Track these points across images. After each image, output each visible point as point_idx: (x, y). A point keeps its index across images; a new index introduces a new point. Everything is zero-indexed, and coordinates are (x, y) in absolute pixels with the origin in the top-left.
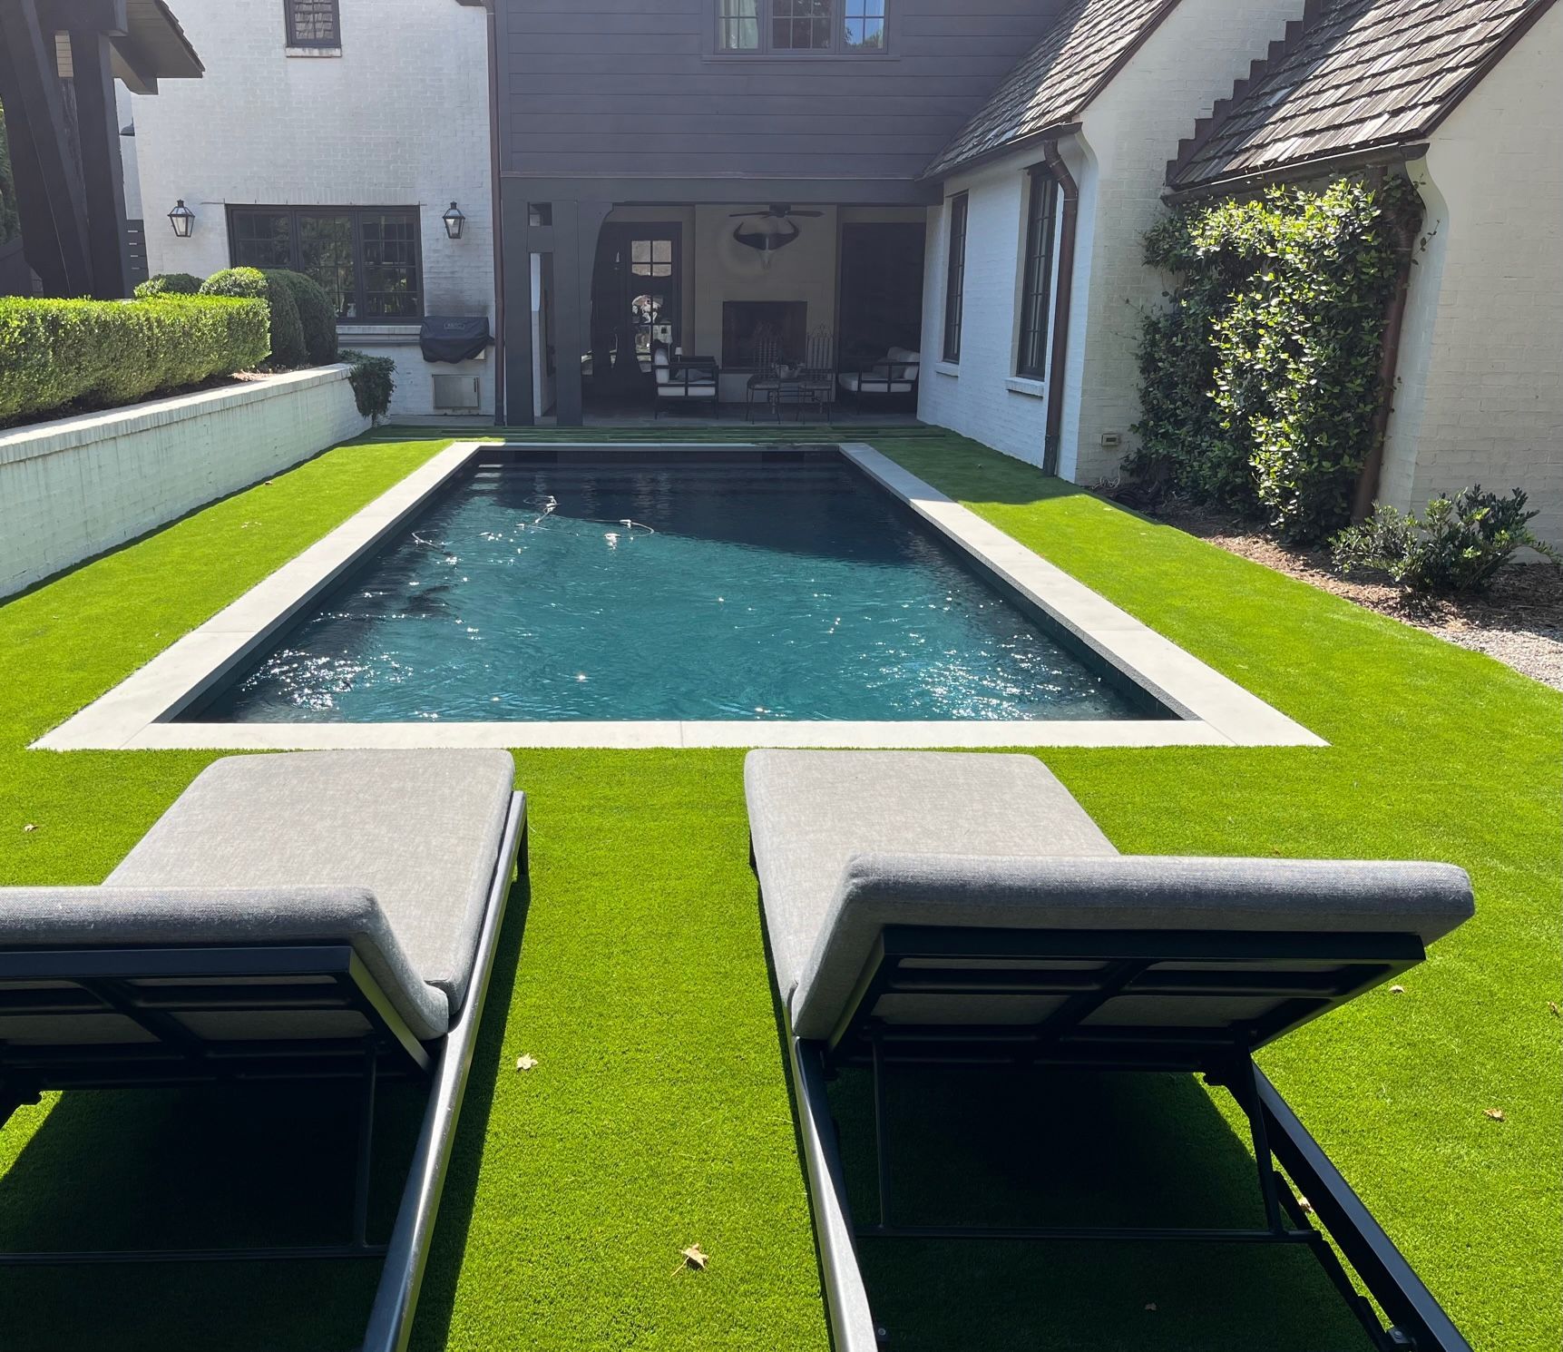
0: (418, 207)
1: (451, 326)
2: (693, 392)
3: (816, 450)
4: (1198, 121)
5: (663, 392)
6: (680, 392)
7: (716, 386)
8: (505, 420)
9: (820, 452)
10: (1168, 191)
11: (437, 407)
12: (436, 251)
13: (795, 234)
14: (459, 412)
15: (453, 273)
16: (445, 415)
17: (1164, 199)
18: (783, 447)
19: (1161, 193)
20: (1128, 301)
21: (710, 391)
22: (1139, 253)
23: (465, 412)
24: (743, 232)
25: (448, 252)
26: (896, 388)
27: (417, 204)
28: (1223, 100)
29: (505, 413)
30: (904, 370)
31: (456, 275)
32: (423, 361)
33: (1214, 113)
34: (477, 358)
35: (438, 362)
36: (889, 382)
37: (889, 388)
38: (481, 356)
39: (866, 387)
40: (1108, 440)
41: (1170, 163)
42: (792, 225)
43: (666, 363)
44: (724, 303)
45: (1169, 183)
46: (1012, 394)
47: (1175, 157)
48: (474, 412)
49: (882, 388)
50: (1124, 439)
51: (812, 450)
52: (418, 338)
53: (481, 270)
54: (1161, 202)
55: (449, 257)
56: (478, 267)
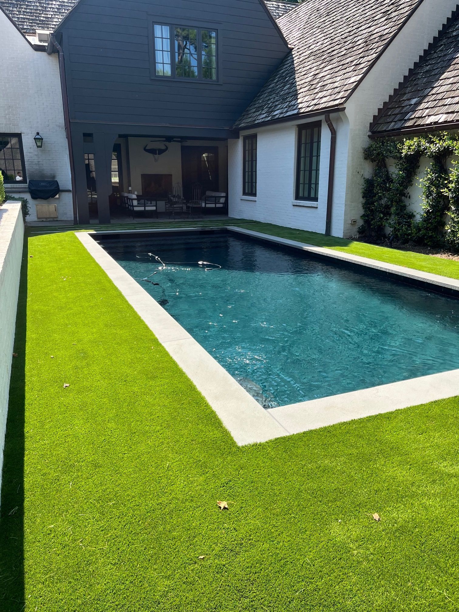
0: (21, 134)
1: (42, 184)
2: (148, 208)
3: (219, 229)
4: (379, 109)
5: (136, 209)
6: (142, 209)
7: (156, 206)
8: (78, 222)
9: (220, 230)
10: (370, 133)
11: (38, 218)
12: (30, 153)
13: (167, 149)
14: (49, 220)
15: (38, 162)
16: (43, 221)
17: (369, 136)
18: (207, 229)
19: (368, 134)
20: (358, 172)
21: (154, 208)
22: (361, 155)
23: (52, 220)
24: (147, 148)
25: (36, 153)
26: (218, 205)
27: (20, 132)
28: (386, 102)
29: (78, 219)
30: (219, 200)
31: (40, 163)
32: (31, 198)
33: (383, 107)
34: (56, 197)
35: (38, 199)
36: (216, 204)
37: (215, 205)
38: (57, 196)
39: (208, 206)
40: (354, 222)
41: (371, 123)
42: (165, 145)
43: (136, 198)
44: (141, 175)
45: (370, 131)
46: (295, 207)
47: (372, 122)
48: (56, 219)
49: (213, 206)
50: (358, 222)
51: (217, 229)
52: (28, 189)
53: (51, 161)
54: (368, 137)
55: (36, 155)
56: (50, 160)
